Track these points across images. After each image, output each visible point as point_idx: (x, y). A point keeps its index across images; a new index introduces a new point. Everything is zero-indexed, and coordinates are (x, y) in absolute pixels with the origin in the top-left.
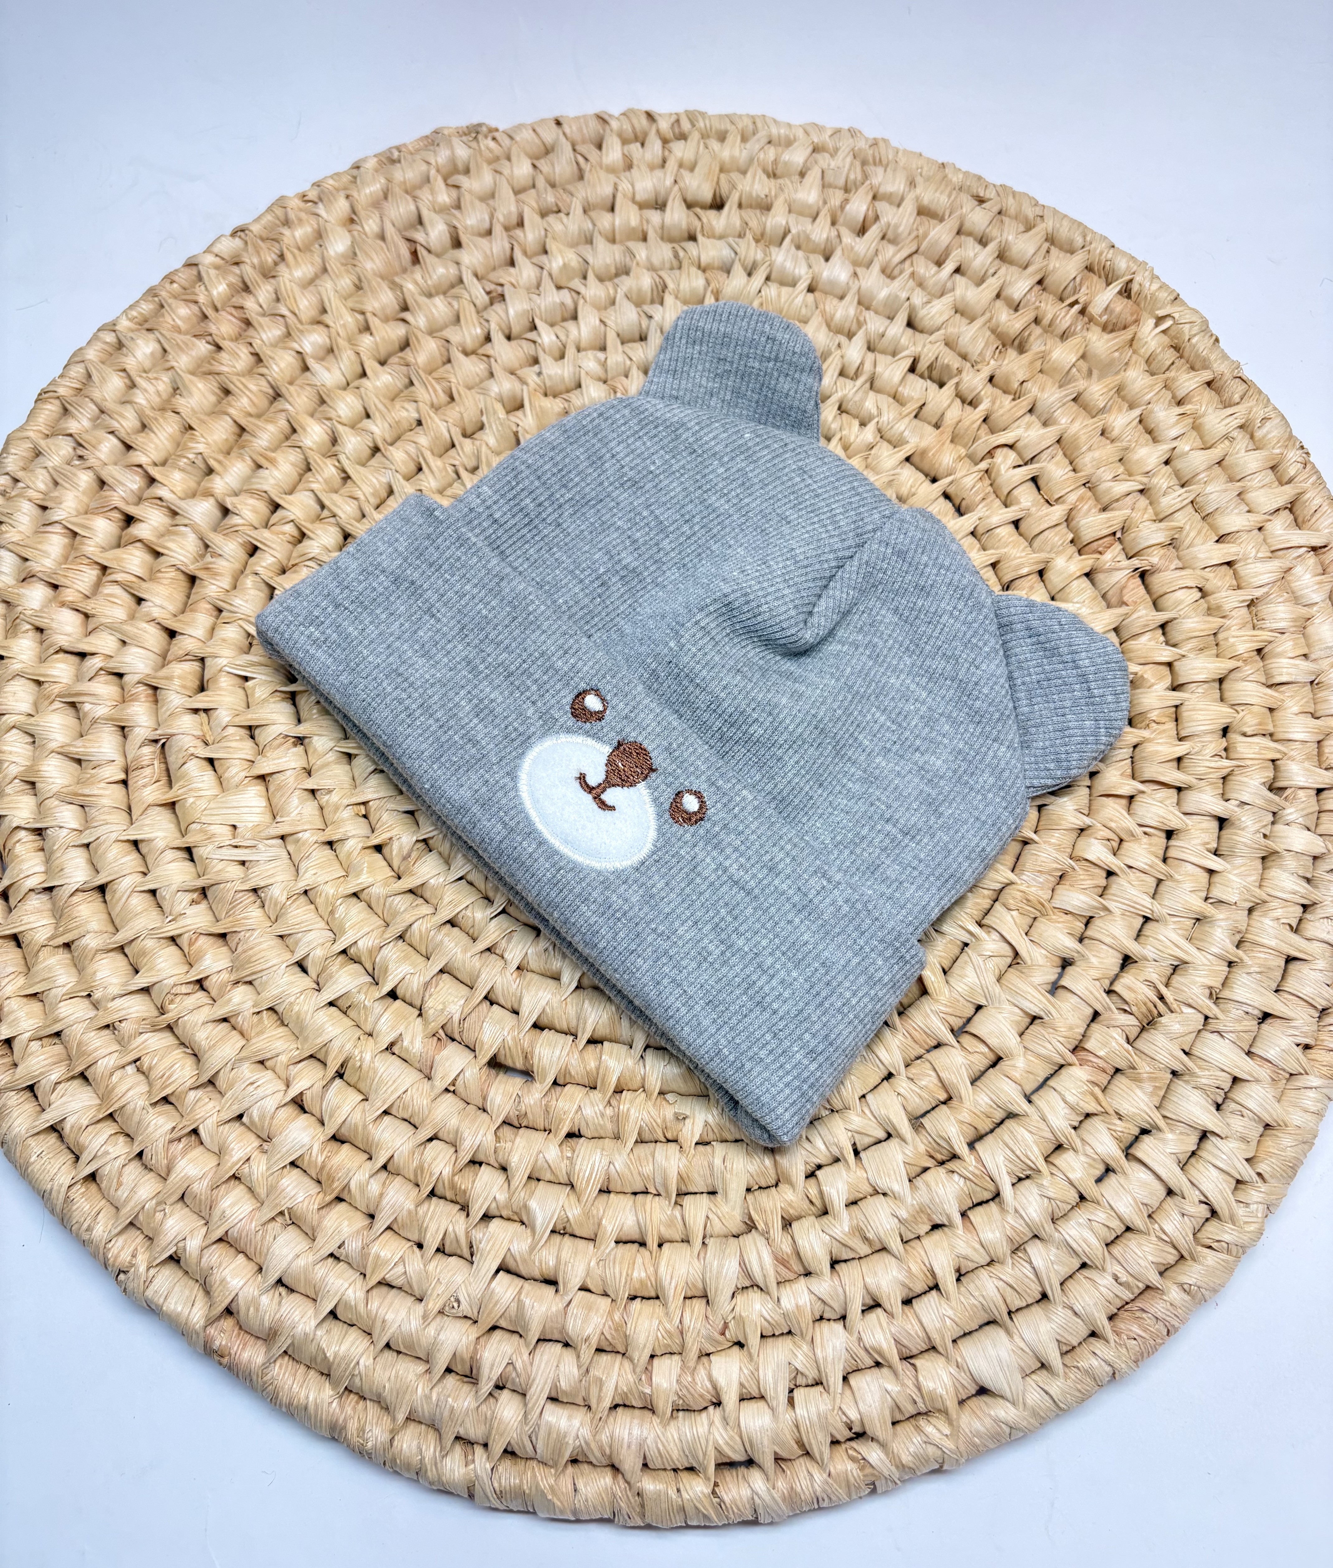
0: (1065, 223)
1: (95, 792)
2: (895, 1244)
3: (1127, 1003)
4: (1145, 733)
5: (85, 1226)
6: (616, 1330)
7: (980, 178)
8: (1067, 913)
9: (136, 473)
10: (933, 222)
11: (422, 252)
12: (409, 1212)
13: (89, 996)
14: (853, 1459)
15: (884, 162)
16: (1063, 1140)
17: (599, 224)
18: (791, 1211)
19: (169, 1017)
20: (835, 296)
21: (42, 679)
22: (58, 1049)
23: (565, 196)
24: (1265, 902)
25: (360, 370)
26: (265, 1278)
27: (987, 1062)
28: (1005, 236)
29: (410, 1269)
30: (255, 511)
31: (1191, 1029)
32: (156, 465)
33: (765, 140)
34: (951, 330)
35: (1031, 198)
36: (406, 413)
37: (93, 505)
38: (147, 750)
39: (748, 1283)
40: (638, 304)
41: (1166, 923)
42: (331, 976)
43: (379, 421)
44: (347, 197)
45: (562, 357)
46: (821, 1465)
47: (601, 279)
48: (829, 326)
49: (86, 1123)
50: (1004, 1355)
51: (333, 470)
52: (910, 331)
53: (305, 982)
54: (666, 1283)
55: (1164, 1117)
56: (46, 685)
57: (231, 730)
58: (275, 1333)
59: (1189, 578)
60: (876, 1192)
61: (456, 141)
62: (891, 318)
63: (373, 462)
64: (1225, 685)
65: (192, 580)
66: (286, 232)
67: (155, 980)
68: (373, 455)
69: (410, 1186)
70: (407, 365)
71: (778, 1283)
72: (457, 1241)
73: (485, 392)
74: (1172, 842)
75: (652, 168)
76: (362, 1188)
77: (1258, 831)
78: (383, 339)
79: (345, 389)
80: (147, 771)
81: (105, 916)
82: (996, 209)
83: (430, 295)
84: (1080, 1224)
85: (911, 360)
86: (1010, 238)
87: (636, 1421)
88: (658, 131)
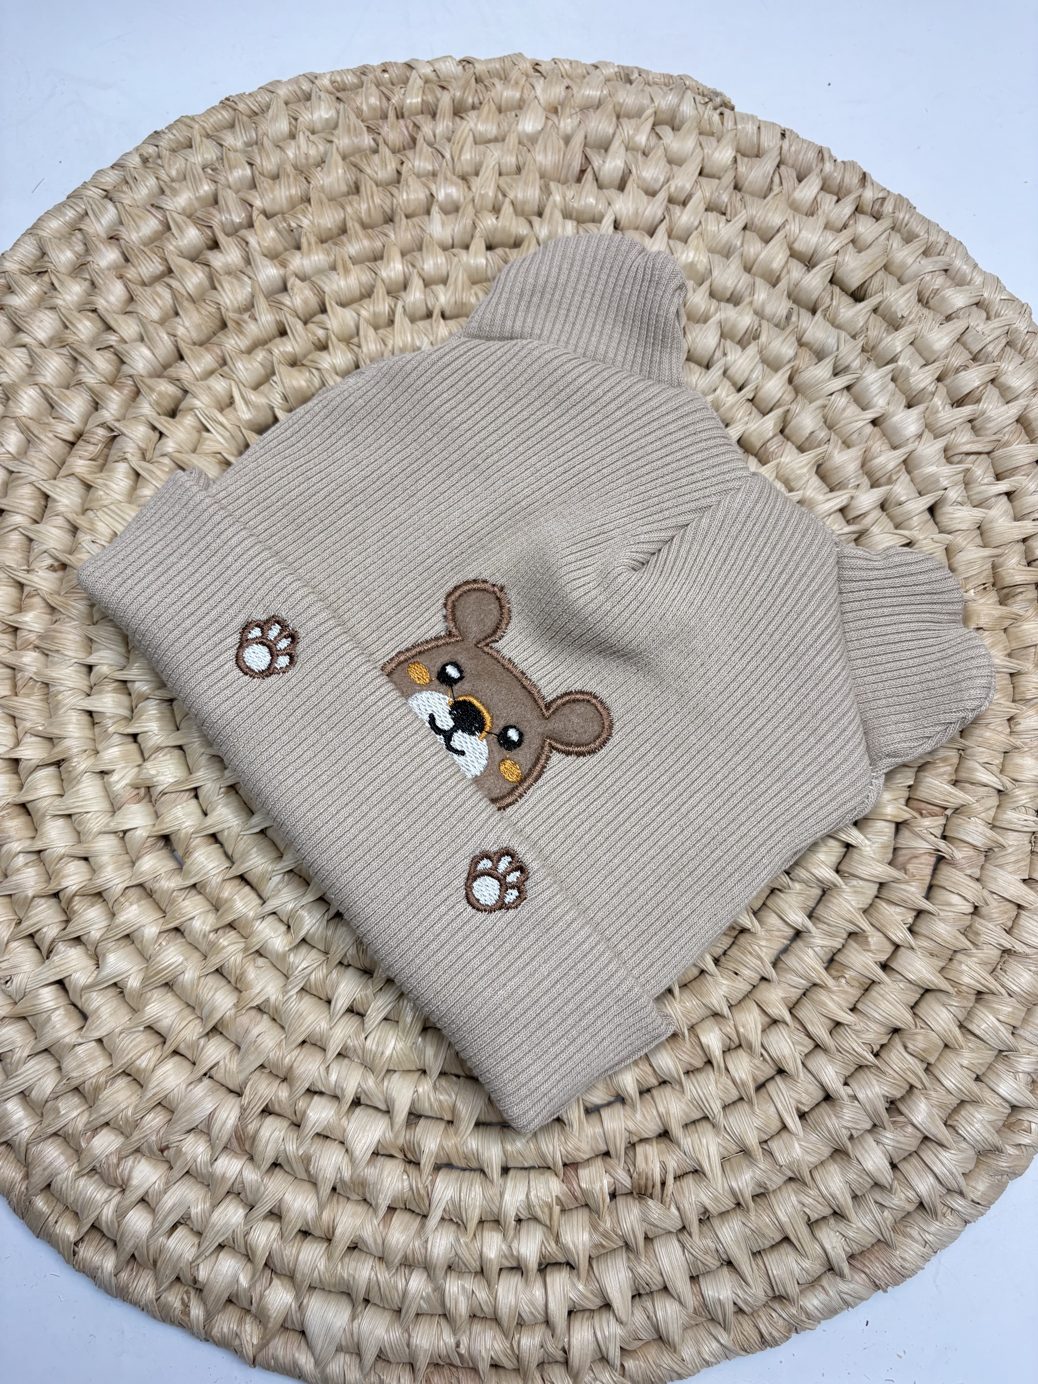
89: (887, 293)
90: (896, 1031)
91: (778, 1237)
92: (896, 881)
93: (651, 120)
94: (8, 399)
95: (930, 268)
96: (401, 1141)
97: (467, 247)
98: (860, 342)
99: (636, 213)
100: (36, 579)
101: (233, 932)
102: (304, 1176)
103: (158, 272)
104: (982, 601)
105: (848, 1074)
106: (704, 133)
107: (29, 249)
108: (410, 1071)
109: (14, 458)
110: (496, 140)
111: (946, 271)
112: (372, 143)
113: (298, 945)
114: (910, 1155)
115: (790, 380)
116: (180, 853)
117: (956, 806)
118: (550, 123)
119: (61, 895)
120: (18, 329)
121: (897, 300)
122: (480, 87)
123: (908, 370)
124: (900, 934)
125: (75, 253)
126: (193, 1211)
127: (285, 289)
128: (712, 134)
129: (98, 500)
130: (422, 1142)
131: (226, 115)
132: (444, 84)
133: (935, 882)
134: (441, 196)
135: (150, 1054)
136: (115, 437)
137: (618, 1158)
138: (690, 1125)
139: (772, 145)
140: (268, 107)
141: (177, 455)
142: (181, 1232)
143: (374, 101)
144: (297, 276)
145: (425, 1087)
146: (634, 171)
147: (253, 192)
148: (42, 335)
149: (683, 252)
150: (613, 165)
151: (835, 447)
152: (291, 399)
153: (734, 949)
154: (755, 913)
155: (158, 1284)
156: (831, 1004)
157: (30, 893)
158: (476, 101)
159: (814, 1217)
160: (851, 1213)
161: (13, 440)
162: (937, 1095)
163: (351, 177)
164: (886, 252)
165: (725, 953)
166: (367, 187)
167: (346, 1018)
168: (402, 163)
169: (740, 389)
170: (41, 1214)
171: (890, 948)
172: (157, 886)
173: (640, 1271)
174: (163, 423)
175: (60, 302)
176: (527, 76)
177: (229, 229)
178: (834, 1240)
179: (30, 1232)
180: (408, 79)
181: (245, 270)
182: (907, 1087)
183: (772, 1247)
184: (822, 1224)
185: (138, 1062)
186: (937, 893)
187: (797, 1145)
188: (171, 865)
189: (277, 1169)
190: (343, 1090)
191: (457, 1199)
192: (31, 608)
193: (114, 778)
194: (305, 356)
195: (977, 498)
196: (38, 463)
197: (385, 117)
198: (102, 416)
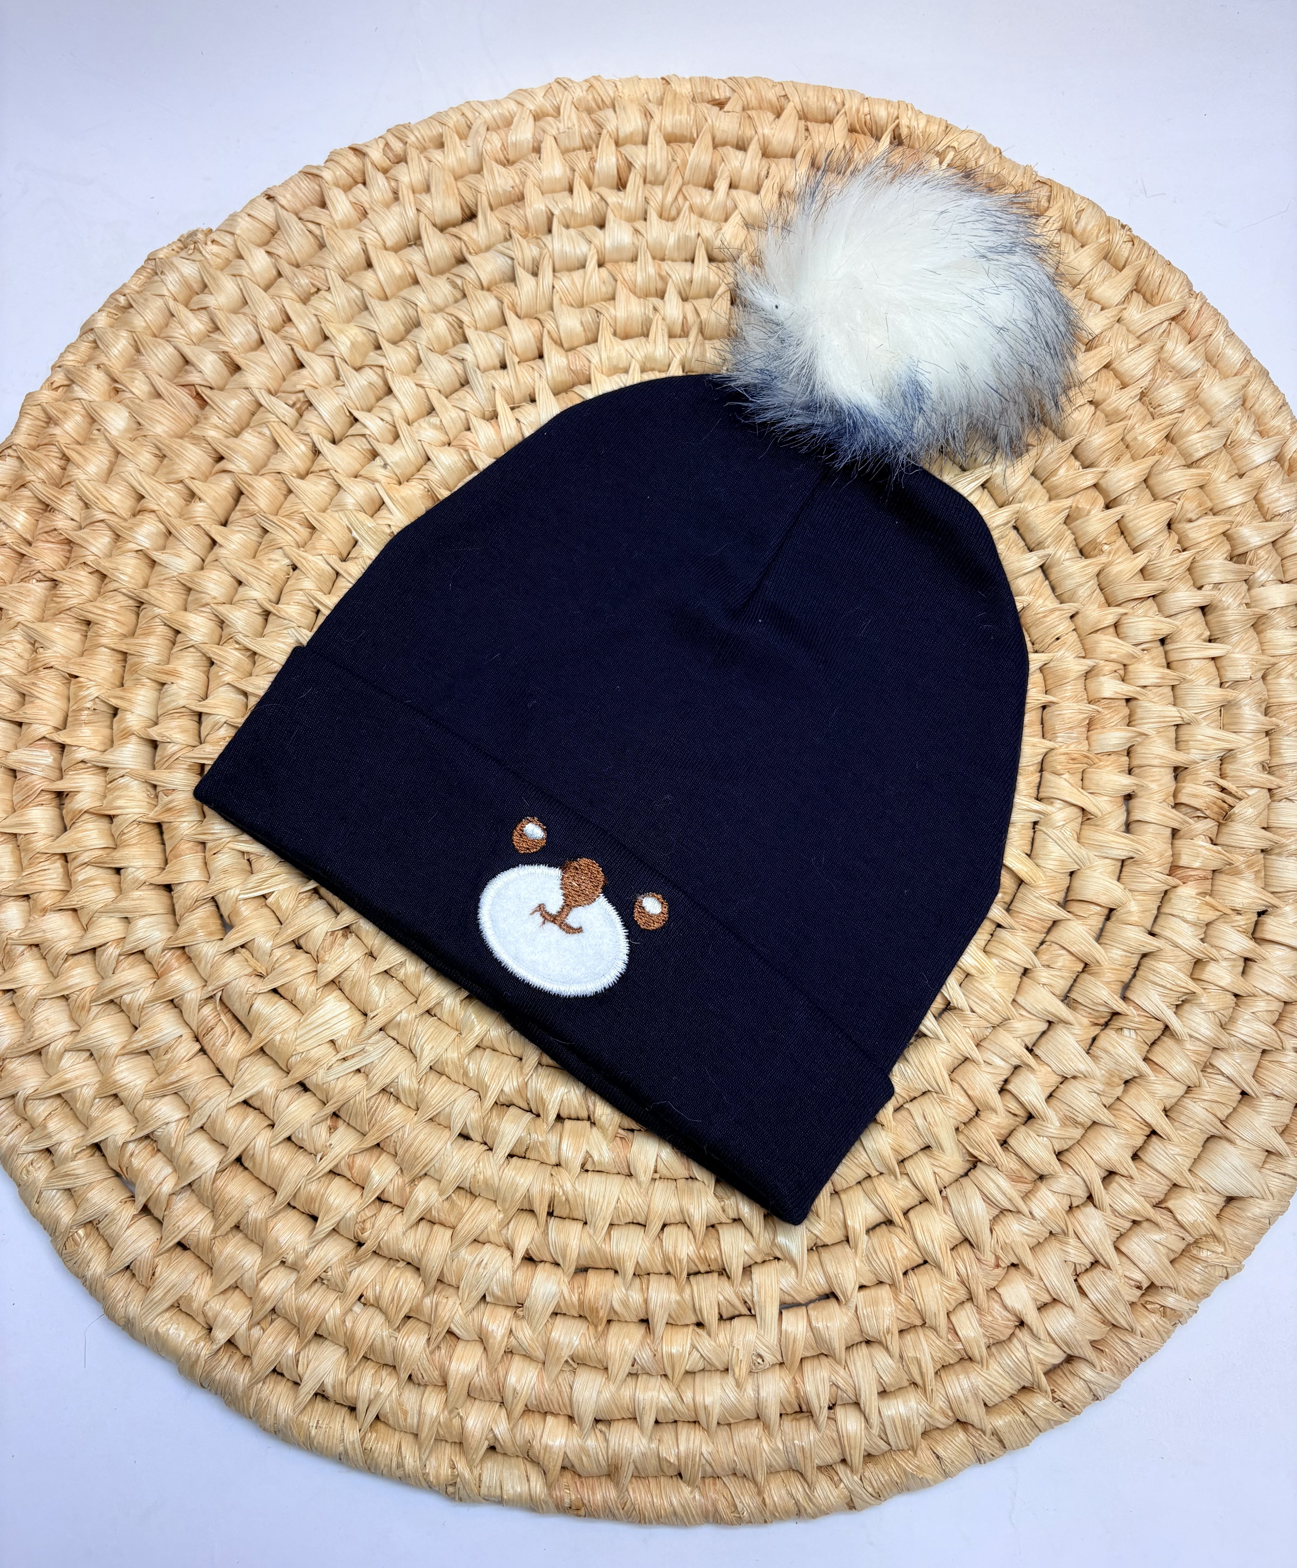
0: (810, 93)
1: (182, 1075)
2: (1104, 1116)
3: (1198, 809)
4: (1103, 559)
5: (394, 1464)
6: (908, 1310)
7: (707, 80)
8: (1109, 754)
9: (43, 747)
10: (686, 145)
11: (206, 393)
12: (678, 1303)
13: (283, 1262)
14: (1153, 1312)
15: (608, 101)
16: (1201, 956)
17: (365, 287)
18: (1002, 1132)
19: (369, 1245)
20: (627, 261)
21: (65, 993)
22: (279, 1323)
23: (317, 272)
24: (1274, 664)
25: (209, 541)
26: (580, 1425)
27: (1102, 918)
28: (760, 130)
29: (705, 1353)
30: (183, 730)
31: (1262, 806)
32: (57, 729)
33: (483, 130)
34: (753, 248)
35: (765, 80)
36: (276, 563)
37: (17, 799)
38: (207, 1010)
39: (996, 1212)
40: (443, 352)
41: (1197, 723)
42: (496, 1132)
43: (255, 583)
44: (98, 367)
45: (397, 437)
46: (1132, 1331)
47: (395, 343)
48: (635, 293)
49: (344, 1376)
50: (1237, 1162)
51: (236, 653)
52: (714, 265)
53: (474, 1149)
54: (930, 1248)
55: (1273, 893)
56: (74, 996)
57: (278, 953)
58: (617, 1468)
60: (1065, 1079)
61: (177, 261)
62: (692, 260)
63: (270, 628)
64: (1151, 482)
65: (159, 826)
66: (57, 431)
67: (337, 1219)
68: (266, 620)
69: (665, 1278)
70: (252, 515)
71: (1023, 1198)
72: (733, 1305)
73: (341, 508)
74: (1169, 647)
75: (387, 206)
76: (625, 1304)
77: (1241, 604)
78: (216, 500)
79: (203, 567)
80: (219, 1030)
81: (253, 1184)
82: (739, 108)
83: (237, 434)
84: (1247, 1021)
86: (766, 131)
87: (961, 1377)
88: (373, 163)
89: (482, 189)
90: (1171, 523)
92: (1036, 459)
95: (480, 141)
97: (215, 544)
99: (271, 369)
100: (336, 1152)
103: (61, 870)
105: (1191, 583)
106: (225, 266)
108: (1021, 984)
109: (189, 1117)
110: (114, 461)
111: (489, 129)
115: (519, 317)
118: (127, 402)
121: (495, 185)
127: (156, 745)
128: (231, 260)
129: (283, 1046)
130: (1096, 1001)
132: (18, 483)
134: (145, 543)
135: (897, 1242)
136: (221, 999)
137: (1184, 822)
139: (274, 213)
141: (277, 940)
142: (1086, 1282)
144: (148, 727)
145: (1043, 975)
146: (227, 349)
147: (28, 729)
148: (62, 1028)
149: (337, 347)
150: (209, 365)
151: (607, 310)
156: (1122, 568)
157: (675, 1299)
161: (167, 1109)
162: (1241, 515)
163: (70, 623)
164: (442, 169)
166: (92, 611)
168: (86, 564)
169: (504, 366)
171: (1096, 492)
174: (233, 939)
175: (34, 992)
176: (61, 399)
177: (55, 774)
181: (111, 777)
182: (1224, 537)
185: (900, 1256)
187: (1237, 655)
189: (1064, 1156)
190: (1014, 1057)
191: (1163, 990)
192: (365, 1171)
193: (594, 1156)
195: (720, 215)
197: (22, 557)
198: (192, 1000)
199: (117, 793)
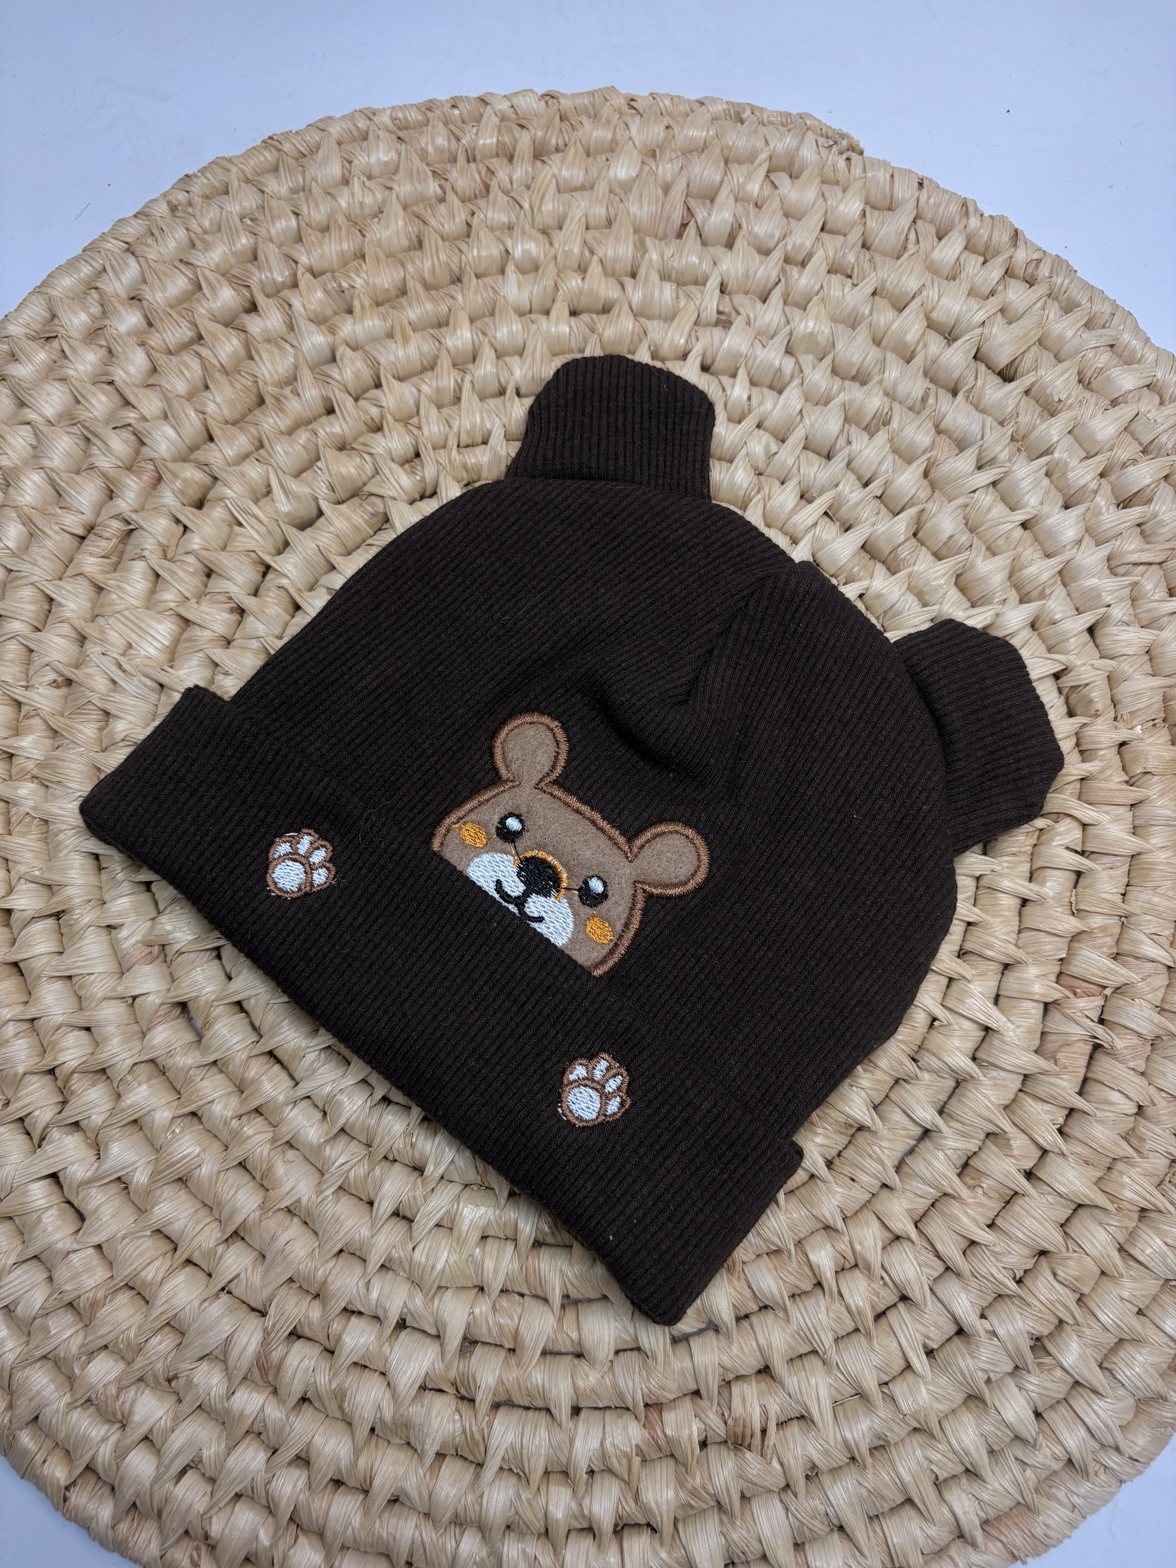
1: (48, 531)
2: (363, 1428)
3: (730, 1409)
4: (964, 1193)
6: (93, 1302)
8: (750, 1287)
9: (288, 267)
11: (691, 230)
12: (17, 1073)
16: (572, 1475)
17: (875, 316)
18: (306, 1329)
20: (1043, 549)
21: (81, 399)
23: (867, 266)
24: (934, 1436)
27: (570, 1349)
30: (357, 375)
31: (766, 1483)
32: (309, 271)
34: (1125, 667)
37: (233, 271)
38: (116, 525)
40: (849, 421)
41: (829, 1372)
43: (524, 364)
44: (668, 127)
45: (739, 422)
47: (834, 371)
48: (1011, 574)
51: (452, 384)
52: (1086, 637)
55: (675, 1530)
56: (80, 407)
57: (191, 559)
59: (1137, 1087)
60: (383, 1373)
61: (811, 138)
62: (1079, 611)
63: (492, 402)
64: (1080, 1213)
65: (261, 401)
66: (588, 124)
68: (496, 395)
69: (37, 1052)
70: (593, 331)
71: (245, 1378)
72: (36, 1126)
74: (900, 1307)
75: (973, 293)
78: (591, 290)
79: (521, 314)
80: (104, 543)
83: (665, 276)
85: (1059, 668)
88: (1011, 258)
89: (1041, 372)
90: (1043, 1253)
91: (900, 1499)
92: (1044, 1073)
93: (765, 166)
94: (8, 485)
95: (1094, 344)
96: (453, 1374)
97: (547, 313)
98: (1009, 430)
99: (747, 275)
100: (36, 697)
101: (259, 1119)
102: (338, 1414)
103: (186, 339)
104: (1150, 740)
105: (985, 1304)
106: (828, 181)
107: (36, 312)
108: (464, 1288)
109: (14, 555)
110: (582, 188)
111: (1112, 346)
112: (439, 190)
113: (336, 1136)
114: (1058, 1402)
115: (926, 474)
116: (199, 1023)
117: (1117, 985)
118: (647, 168)
119: (57, 1071)
120: (22, 404)
121: (1053, 381)
122: (565, 126)
123: (1066, 464)
124: (1049, 1137)
125: (90, 314)
126: (205, 1454)
127: (333, 359)
128: (837, 183)
129: (110, 605)
130: (478, 1375)
131: (269, 156)
132: (523, 122)
133: (1090, 1075)
134: (518, 252)
135: (157, 1263)
136: (132, 530)
137: (711, 1400)
138: (796, 1359)
139: (907, 196)
140: (318, 148)
141: (204, 553)
142: (191, 1477)
143: (441, 141)
144: (347, 344)
145: (483, 1308)
146: (744, 225)
147: (298, 246)
148: (50, 411)
149: (800, 321)
150: (719, 218)
151: (978, 554)
152: (338, 488)
153: (851, 1148)
154: (875, 1108)
155: (164, 1539)
156: (965, 1220)
157: (21, 1070)
158: (561, 143)
159: (943, 1475)
160: (986, 1473)
161: (14, 532)
162: (1091, 1332)
163: (413, 230)
164: (1041, 324)
165: (839, 1155)
166: (432, 241)
167: (390, 1224)
168: (473, 214)
169: (866, 485)
170: (26, 1452)
171: (1037, 1154)
172: (170, 1063)
173: (735, 1536)
174: (188, 515)
175: (72, 373)
176: (621, 113)
177: (269, 289)
178: (967, 1503)
179: (13, 1472)
180: (481, 116)
181: (287, 337)
182: (1056, 1322)
183: (892, 1509)
184: (952, 1483)
185: (143, 1274)
186: (1093, 1088)
187: (923, 1389)
188: (188, 1037)
189: (306, 1405)
190: (385, 1311)
191: (518, 1446)
192: (29, 730)
193: (124, 933)
194: (355, 439)
195: (1145, 617)
196: (41, 562)
197: (454, 160)
198: (118, 506)
199: (275, 350)
